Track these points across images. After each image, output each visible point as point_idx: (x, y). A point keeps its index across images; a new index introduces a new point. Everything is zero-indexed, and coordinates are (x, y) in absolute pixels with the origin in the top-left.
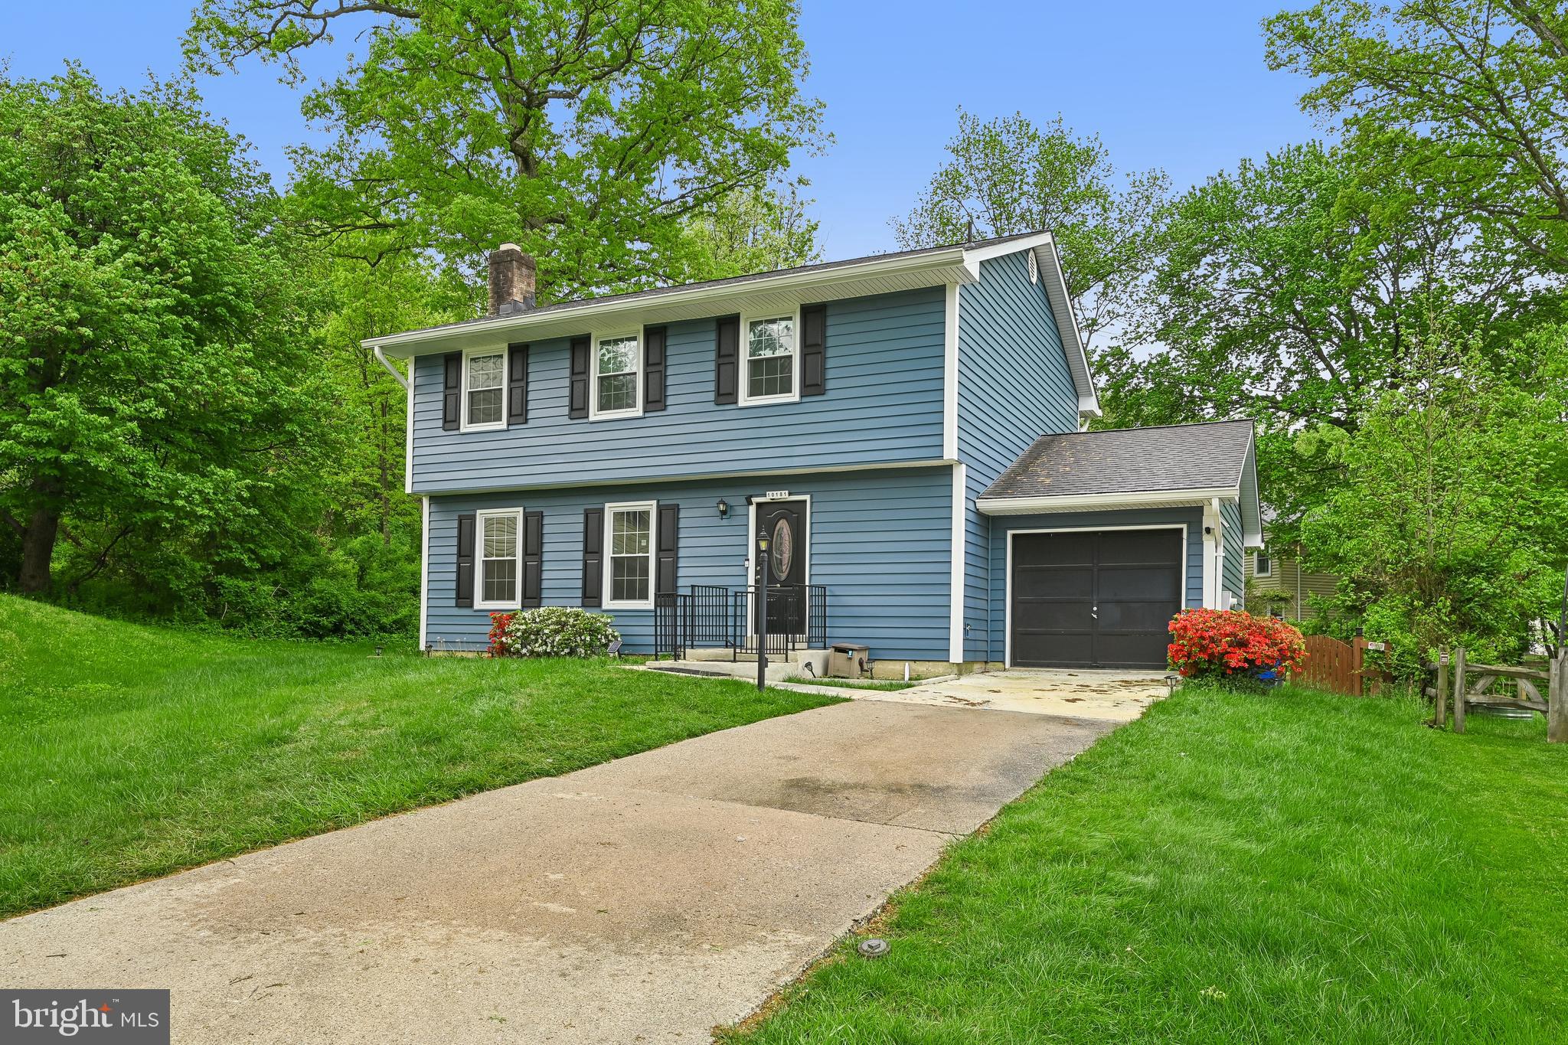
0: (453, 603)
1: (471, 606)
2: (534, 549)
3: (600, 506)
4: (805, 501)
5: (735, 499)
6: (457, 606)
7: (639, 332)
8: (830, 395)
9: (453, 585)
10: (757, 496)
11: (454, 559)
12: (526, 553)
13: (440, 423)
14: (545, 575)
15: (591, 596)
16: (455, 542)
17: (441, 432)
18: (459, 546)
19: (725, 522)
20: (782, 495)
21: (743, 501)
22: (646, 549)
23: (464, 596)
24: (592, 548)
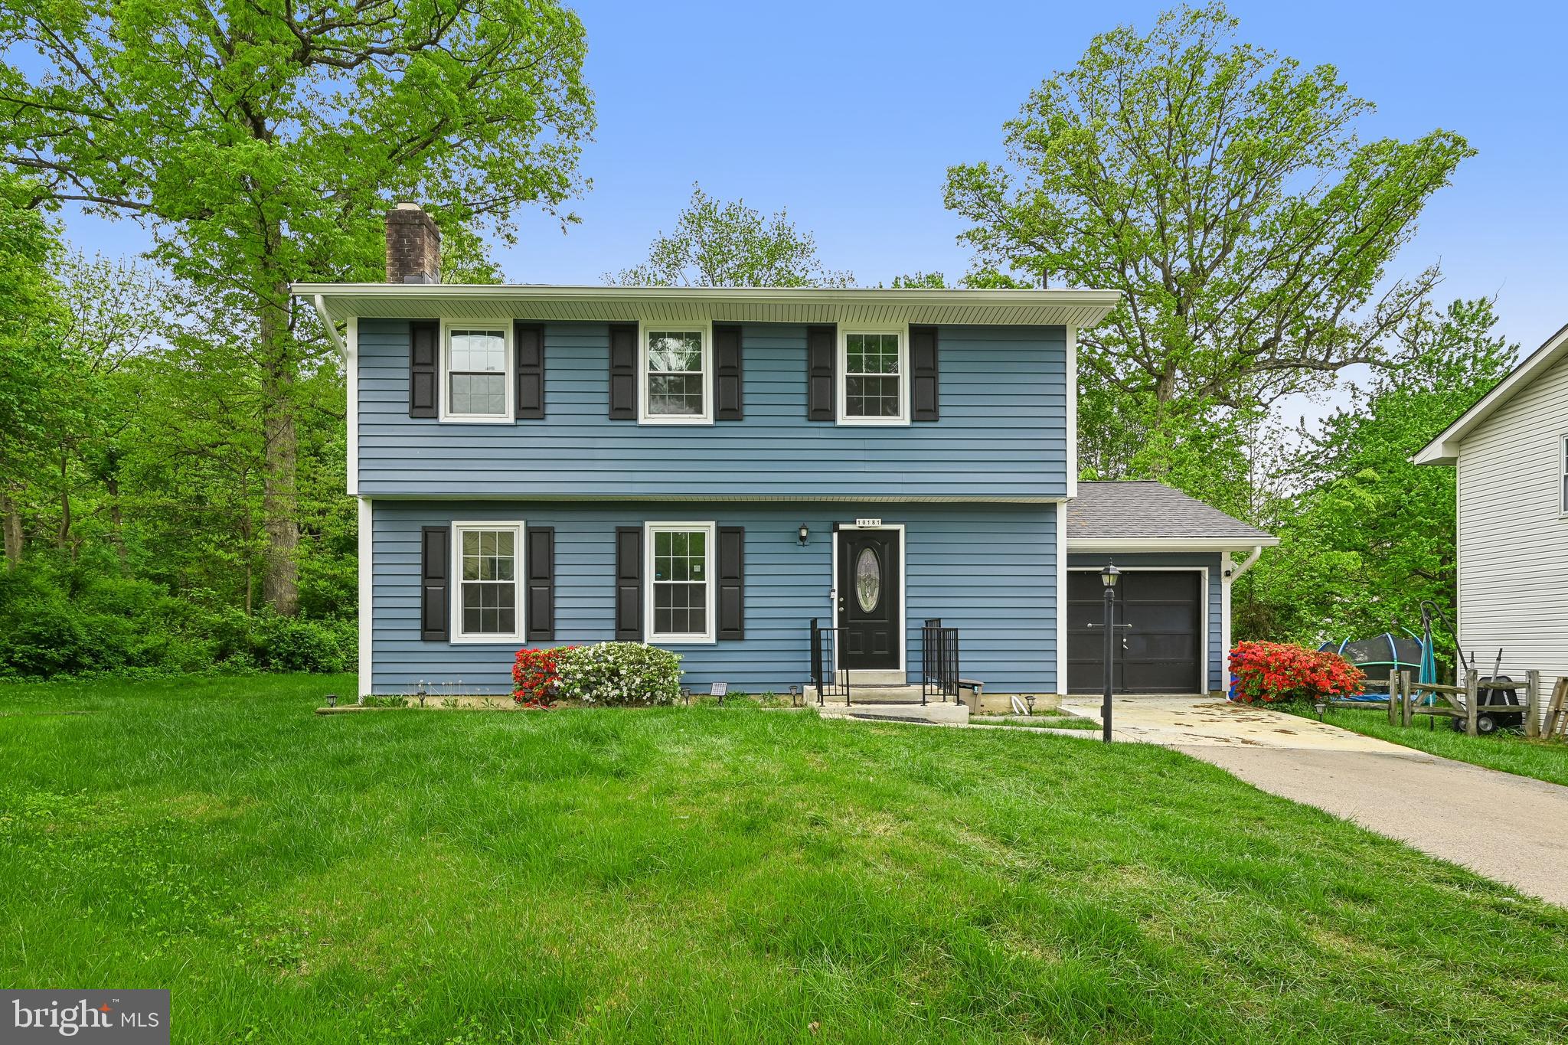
0: (418, 635)
1: (447, 639)
2: (541, 572)
3: (638, 525)
4: (897, 532)
5: (819, 523)
6: (424, 639)
7: (705, 328)
8: (942, 423)
9: (418, 614)
10: (844, 522)
11: (418, 581)
12: (530, 575)
13: (406, 408)
14: (558, 603)
15: (628, 626)
16: (419, 559)
17: (407, 419)
18: (425, 564)
19: (802, 550)
20: (874, 524)
21: (827, 526)
22: (701, 575)
23: (434, 626)
24: (628, 574)
